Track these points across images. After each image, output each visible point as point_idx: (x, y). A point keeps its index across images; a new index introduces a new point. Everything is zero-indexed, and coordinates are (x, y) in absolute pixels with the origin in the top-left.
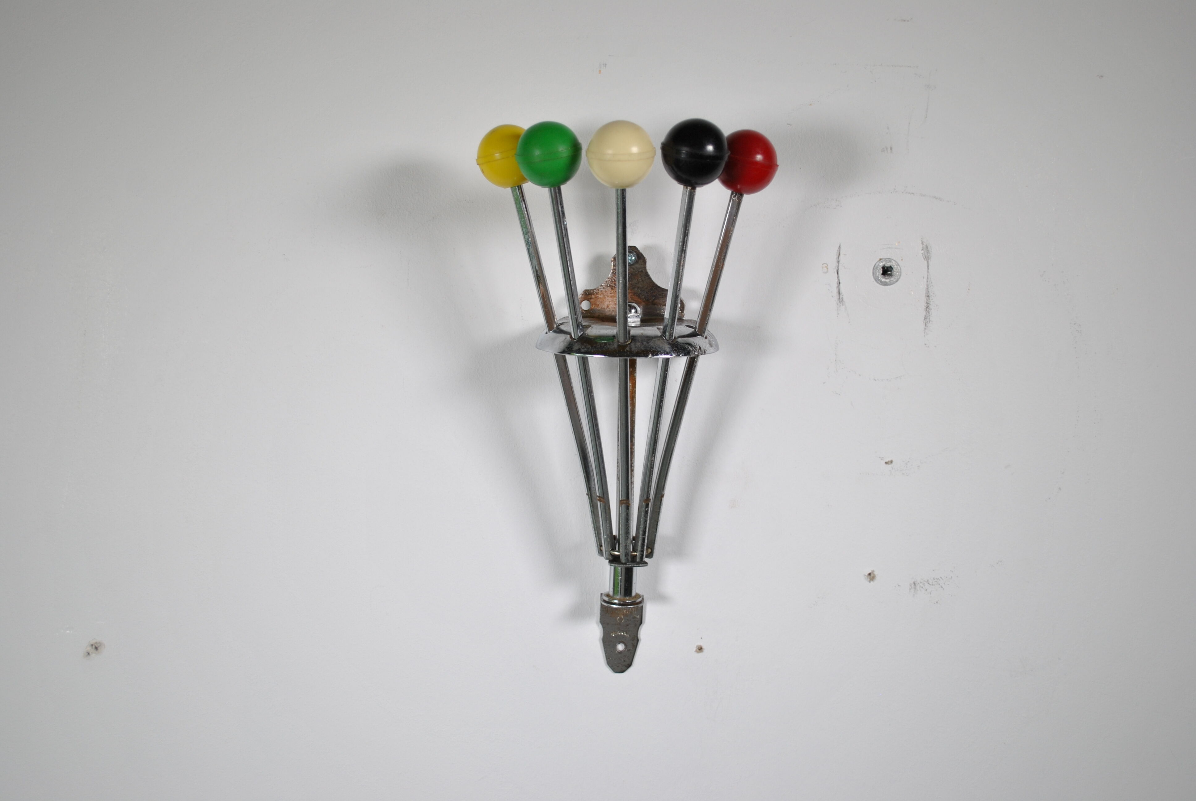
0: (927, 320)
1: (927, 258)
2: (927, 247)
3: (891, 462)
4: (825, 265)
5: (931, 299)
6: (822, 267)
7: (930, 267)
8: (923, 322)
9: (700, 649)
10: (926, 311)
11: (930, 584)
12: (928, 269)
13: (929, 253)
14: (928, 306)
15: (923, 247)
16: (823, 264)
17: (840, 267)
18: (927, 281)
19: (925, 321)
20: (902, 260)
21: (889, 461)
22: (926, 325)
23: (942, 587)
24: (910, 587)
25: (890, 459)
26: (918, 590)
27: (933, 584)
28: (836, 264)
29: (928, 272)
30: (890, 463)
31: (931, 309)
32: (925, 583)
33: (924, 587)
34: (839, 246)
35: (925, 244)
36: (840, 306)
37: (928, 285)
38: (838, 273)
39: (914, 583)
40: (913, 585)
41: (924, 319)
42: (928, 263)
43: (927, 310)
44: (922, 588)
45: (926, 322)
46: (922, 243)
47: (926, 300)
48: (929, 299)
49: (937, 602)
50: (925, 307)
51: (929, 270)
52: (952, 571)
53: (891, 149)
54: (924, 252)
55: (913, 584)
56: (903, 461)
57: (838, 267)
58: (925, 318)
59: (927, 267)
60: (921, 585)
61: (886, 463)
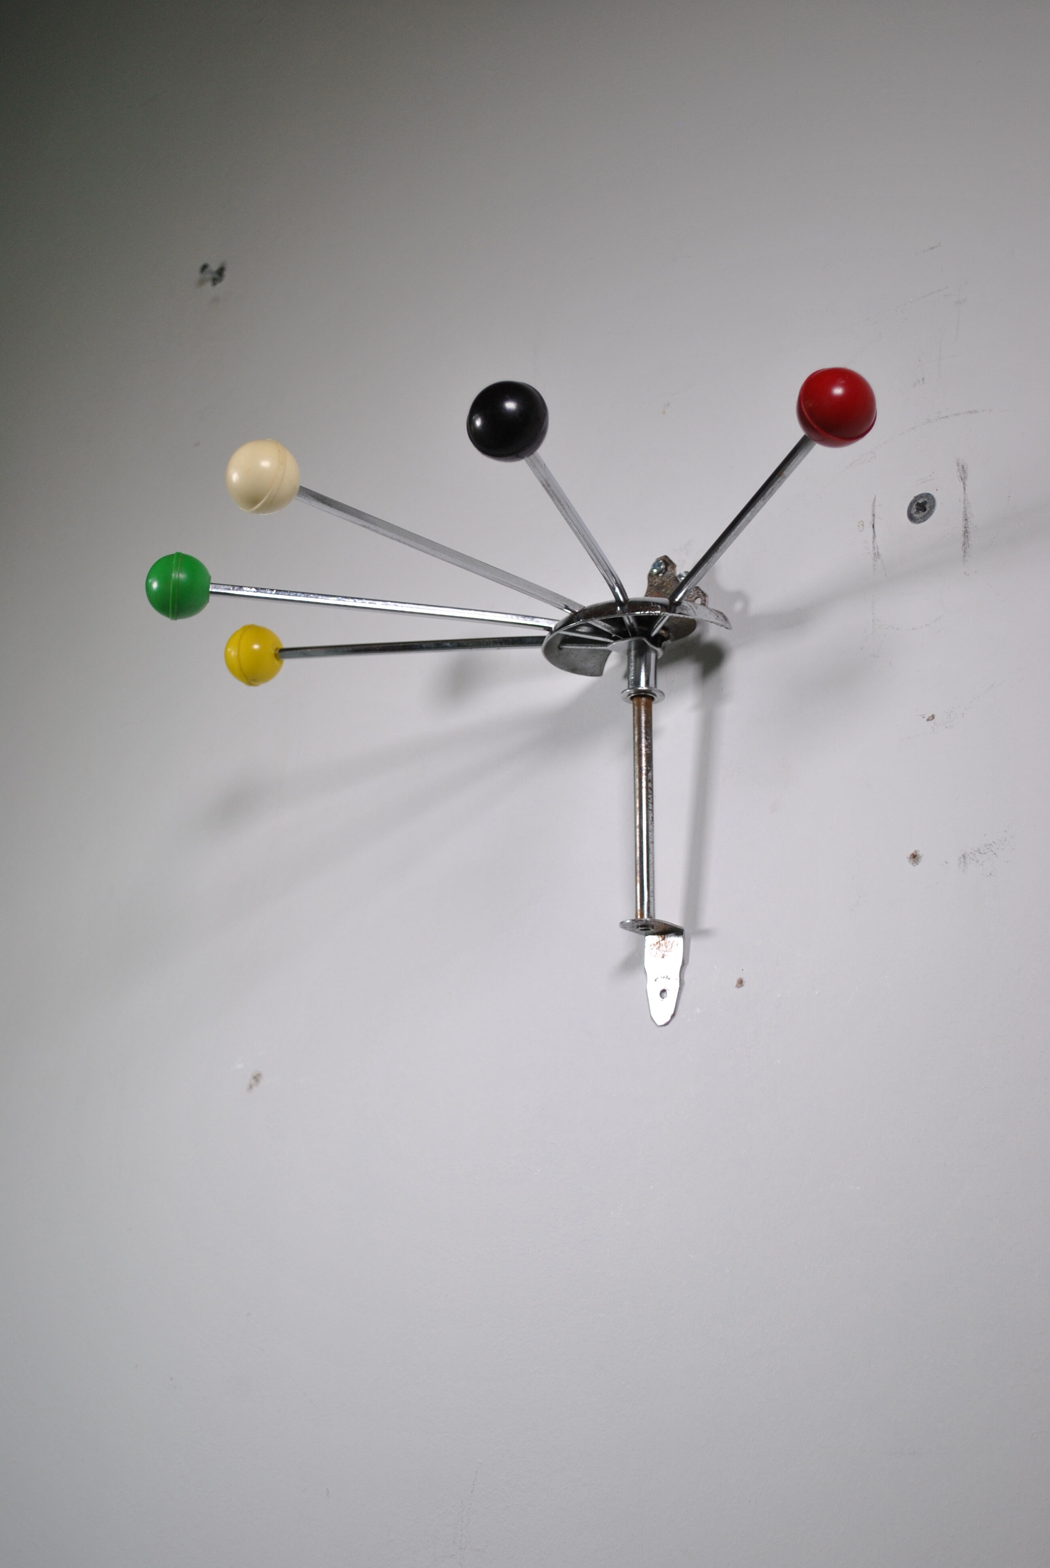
0: (966, 546)
1: (963, 479)
2: (963, 468)
3: (933, 717)
4: (862, 523)
5: (969, 521)
6: (858, 526)
7: (966, 488)
8: (962, 549)
9: (741, 983)
10: (965, 536)
11: (982, 854)
12: (965, 489)
13: (965, 473)
14: (967, 530)
15: (958, 469)
16: (859, 523)
17: (876, 520)
18: (964, 504)
19: (963, 548)
20: (937, 490)
21: (930, 717)
22: (965, 552)
23: (995, 854)
24: (959, 862)
25: (931, 715)
26: (967, 864)
27: (985, 852)
28: (871, 517)
29: (965, 493)
30: (931, 718)
31: (970, 533)
32: (976, 853)
33: (974, 858)
34: (874, 498)
35: (961, 465)
36: (876, 561)
37: (965, 508)
38: (873, 527)
39: (963, 856)
40: (962, 860)
41: (962, 545)
42: (964, 484)
43: (966, 534)
44: (973, 859)
45: (965, 549)
46: (958, 464)
47: (963, 524)
48: (967, 522)
49: (990, 874)
50: (963, 533)
51: (966, 492)
52: (1006, 832)
53: (923, 379)
54: (960, 473)
55: (962, 858)
56: (946, 713)
57: (874, 521)
58: (964, 544)
59: (963, 489)
60: (971, 856)
61: (928, 720)
